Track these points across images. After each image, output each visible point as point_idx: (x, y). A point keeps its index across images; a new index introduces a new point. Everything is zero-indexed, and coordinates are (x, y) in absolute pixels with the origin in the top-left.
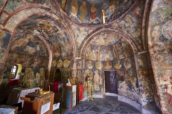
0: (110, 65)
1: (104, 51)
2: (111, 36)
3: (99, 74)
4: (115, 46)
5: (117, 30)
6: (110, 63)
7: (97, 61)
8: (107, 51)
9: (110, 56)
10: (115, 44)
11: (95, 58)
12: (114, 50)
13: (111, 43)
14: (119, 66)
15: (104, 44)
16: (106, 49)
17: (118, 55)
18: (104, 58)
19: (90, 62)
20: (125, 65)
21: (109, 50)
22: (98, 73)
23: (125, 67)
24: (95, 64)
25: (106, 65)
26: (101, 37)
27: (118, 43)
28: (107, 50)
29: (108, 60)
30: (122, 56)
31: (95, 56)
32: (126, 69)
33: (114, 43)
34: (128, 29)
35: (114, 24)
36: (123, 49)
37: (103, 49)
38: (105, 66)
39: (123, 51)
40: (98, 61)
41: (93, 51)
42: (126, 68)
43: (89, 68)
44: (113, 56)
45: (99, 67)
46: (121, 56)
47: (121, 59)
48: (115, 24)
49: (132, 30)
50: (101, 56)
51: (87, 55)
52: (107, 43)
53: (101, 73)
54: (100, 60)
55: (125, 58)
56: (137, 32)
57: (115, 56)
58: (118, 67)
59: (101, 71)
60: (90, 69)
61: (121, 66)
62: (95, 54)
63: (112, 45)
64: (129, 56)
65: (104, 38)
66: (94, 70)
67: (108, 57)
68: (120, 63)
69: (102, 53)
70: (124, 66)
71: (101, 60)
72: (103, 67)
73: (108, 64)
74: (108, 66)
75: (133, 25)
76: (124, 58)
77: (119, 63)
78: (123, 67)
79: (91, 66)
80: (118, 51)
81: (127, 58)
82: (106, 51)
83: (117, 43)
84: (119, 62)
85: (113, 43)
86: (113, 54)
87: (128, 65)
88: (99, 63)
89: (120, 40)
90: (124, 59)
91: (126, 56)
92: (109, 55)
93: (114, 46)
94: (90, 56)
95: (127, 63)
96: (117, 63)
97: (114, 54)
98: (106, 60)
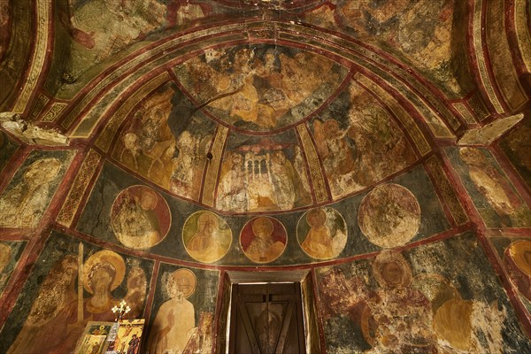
0: (276, 236)
1: (248, 157)
2: (298, 71)
3: (197, 300)
4: (311, 132)
5: (335, 33)
6: (278, 228)
7: (198, 205)
8: (264, 161)
9: (278, 190)
10: (309, 119)
11: (185, 186)
12: (299, 157)
13: (289, 113)
14: (327, 244)
15: (253, 119)
16: (257, 149)
17: (321, 182)
18: (240, 196)
19: (149, 200)
20: (369, 232)
21: (273, 152)
22: (192, 291)
23: (376, 241)
24: (179, 220)
25: (253, 237)
26: (245, 69)
27: (326, 116)
28: (262, 153)
29: (262, 209)
30: (349, 183)
31: (191, 173)
32: (381, 257)
33: (307, 112)
34: (387, 36)
35: (315, 11)
36: (353, 142)
37: (246, 148)
38: (246, 247)
39: (355, 154)
40: (207, 208)
41: (186, 139)
42: (378, 249)
43: (127, 241)
44: (297, 185)
45: (206, 245)
46: (342, 184)
47: (344, 201)
48: (320, 9)
49: (405, 40)
50: (227, 184)
51: (130, 139)
52: (269, 111)
53: (211, 296)
54: (219, 207)
55: (371, 187)
56: (431, 45)
57: (306, 187)
58: (322, 248)
59: (215, 279)
60: (126, 254)
61: (341, 240)
62: (195, 162)
63: (295, 126)
64: (400, 167)
65: (255, 77)
66: (164, 269)
67: (265, 191)
68: (339, 224)
69: (235, 164)
70: (366, 240)
71: (224, 203)
72: (232, 254)
73: (261, 235)
74: (262, 245)
75: (411, 13)
76: (359, 188)
77: (328, 226)
78: (357, 243)
79: (142, 230)
80: (321, 158)
81: (381, 187)
82: (260, 158)
83: (320, 112)
84: (330, 215)
85: (299, 117)
86: (297, 176)
87: (396, 225)
88: (208, 224)
89: (343, 92)
90: (360, 193)
91: (377, 175)
92: (275, 182)
93: (303, 133)
94: (154, 154)
95: (382, 212)
96: (317, 227)
97: (303, 177)
98: (253, 206)
